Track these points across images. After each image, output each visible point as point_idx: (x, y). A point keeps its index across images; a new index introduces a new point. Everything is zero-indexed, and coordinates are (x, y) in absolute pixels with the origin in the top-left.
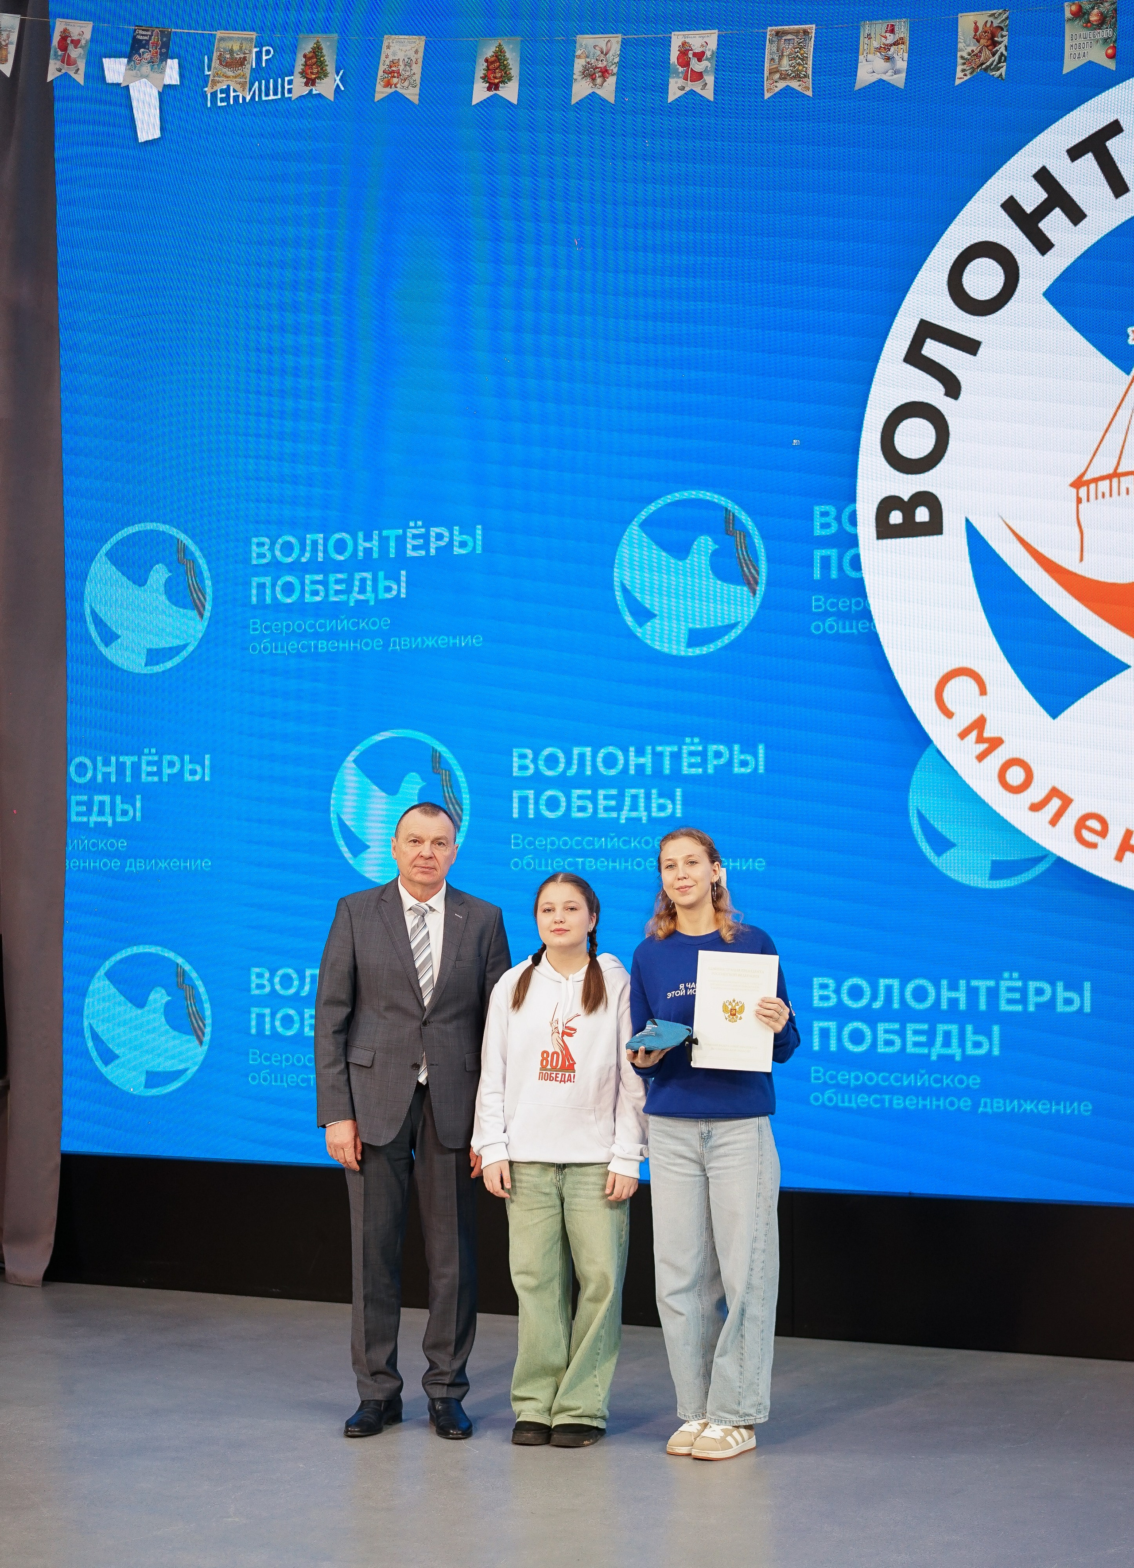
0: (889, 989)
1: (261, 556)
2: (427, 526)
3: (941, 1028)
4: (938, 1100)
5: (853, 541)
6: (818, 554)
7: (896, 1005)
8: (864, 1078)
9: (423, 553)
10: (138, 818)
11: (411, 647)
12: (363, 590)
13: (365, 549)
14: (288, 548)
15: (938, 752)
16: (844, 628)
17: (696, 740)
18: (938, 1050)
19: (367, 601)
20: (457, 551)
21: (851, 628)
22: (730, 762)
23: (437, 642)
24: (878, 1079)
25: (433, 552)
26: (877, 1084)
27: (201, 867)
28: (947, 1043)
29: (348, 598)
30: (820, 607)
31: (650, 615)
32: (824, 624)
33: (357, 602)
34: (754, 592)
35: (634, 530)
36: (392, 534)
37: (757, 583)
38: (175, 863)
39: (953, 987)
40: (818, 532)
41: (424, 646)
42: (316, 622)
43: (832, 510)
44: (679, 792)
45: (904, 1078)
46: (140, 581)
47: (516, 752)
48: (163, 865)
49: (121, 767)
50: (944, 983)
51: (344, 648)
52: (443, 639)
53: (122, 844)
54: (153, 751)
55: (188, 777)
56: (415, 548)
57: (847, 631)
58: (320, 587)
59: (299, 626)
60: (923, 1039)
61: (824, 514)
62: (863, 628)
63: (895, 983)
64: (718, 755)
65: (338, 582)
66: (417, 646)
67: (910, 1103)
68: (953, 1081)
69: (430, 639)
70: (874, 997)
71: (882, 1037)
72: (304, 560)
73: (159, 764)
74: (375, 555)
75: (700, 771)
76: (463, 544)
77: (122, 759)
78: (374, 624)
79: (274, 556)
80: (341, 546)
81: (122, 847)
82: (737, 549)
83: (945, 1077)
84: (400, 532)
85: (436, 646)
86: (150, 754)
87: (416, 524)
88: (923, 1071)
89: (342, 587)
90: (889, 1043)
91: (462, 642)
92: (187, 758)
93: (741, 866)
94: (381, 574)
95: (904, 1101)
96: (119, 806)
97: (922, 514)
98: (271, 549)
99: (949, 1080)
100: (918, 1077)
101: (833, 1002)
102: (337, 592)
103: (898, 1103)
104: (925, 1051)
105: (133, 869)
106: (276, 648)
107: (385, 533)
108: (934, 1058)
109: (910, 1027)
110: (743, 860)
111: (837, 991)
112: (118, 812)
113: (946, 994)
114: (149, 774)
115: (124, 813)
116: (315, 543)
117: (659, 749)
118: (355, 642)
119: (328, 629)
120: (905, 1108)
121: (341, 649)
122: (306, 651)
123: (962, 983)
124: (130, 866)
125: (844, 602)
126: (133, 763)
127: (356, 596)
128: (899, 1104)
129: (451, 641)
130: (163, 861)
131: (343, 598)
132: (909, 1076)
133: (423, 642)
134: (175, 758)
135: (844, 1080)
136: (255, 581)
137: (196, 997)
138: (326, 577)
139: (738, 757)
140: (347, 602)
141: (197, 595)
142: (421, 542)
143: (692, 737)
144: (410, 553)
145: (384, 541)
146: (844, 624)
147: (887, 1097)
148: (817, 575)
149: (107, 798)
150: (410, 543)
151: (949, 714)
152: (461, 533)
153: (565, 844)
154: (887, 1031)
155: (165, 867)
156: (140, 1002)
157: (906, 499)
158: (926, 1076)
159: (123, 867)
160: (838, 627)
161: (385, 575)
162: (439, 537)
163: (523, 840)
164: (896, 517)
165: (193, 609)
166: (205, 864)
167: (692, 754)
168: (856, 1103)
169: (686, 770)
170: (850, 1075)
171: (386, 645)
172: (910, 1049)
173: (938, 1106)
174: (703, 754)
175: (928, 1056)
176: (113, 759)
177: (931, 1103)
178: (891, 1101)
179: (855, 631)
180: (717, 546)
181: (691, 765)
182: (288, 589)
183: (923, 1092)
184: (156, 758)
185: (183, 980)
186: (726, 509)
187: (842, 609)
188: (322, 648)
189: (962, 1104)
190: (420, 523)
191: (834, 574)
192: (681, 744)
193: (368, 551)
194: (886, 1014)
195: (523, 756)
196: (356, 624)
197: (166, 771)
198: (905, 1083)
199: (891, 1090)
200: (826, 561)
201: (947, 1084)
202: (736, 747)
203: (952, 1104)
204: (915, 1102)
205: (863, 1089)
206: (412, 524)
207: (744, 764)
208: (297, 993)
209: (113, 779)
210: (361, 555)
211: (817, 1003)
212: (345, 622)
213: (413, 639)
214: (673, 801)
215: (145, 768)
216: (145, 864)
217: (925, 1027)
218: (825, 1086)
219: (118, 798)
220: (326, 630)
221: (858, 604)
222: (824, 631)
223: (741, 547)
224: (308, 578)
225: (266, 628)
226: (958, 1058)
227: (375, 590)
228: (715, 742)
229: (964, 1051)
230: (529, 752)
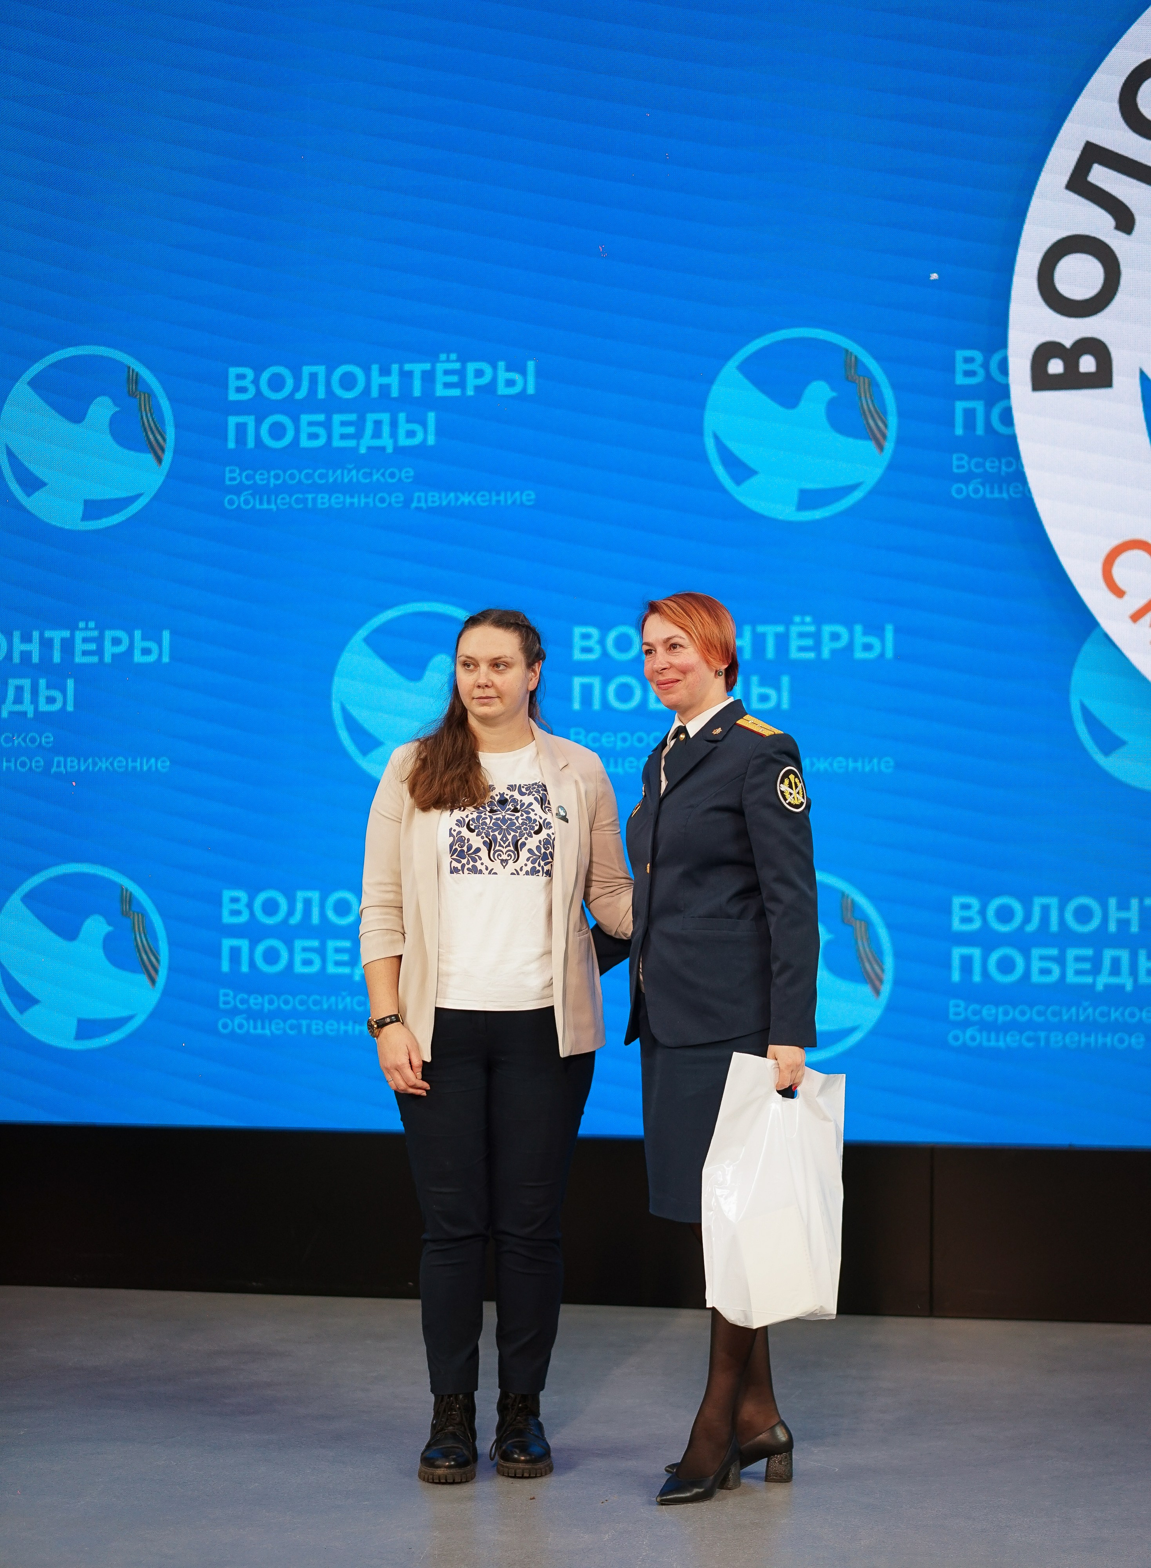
0: (1045, 909)
1: (241, 390)
2: (463, 359)
3: (1108, 954)
4: (1105, 1036)
5: (1004, 392)
6: (960, 406)
7: (1054, 926)
8: (1014, 1014)
9: (456, 392)
10: (70, 708)
11: (440, 504)
12: (377, 434)
13: (381, 386)
14: (276, 383)
15: (1106, 636)
16: (992, 492)
17: (808, 619)
18: (1103, 980)
19: (383, 449)
20: (502, 390)
21: (1001, 491)
22: (850, 647)
23: (475, 497)
24: (1032, 1015)
25: (470, 392)
26: (1031, 1020)
27: (156, 767)
28: (1115, 970)
29: (358, 444)
30: (963, 467)
31: (750, 473)
32: (967, 487)
33: (369, 448)
34: (881, 447)
35: (730, 370)
36: (418, 368)
37: (884, 436)
38: (120, 763)
39: (1123, 906)
40: (960, 380)
41: (459, 503)
42: (314, 472)
43: (978, 355)
44: (785, 680)
45: (1064, 1010)
46: (76, 415)
47: (578, 631)
48: (103, 765)
49: (46, 644)
50: (1113, 902)
51: (352, 504)
52: (483, 496)
53: (47, 739)
54: (92, 624)
55: (138, 658)
56: (447, 385)
57: (996, 495)
58: (321, 431)
59: (292, 477)
60: (1087, 966)
61: (969, 360)
62: (1015, 493)
63: (1053, 902)
64: (835, 637)
65: (343, 424)
66: (449, 503)
67: (1071, 1039)
68: (1123, 1014)
69: (466, 494)
70: (1027, 919)
71: (1036, 965)
72: (300, 395)
73: (100, 640)
74: (395, 393)
75: (811, 655)
76: (510, 383)
77: (48, 634)
78: (392, 475)
79: (259, 392)
80: (348, 382)
81: (48, 743)
82: (860, 397)
83: (1112, 1010)
84: (427, 366)
85: (473, 503)
86: (87, 628)
87: (448, 357)
88: (1086, 1004)
89: (351, 430)
90: (1045, 972)
91: (506, 499)
92: (138, 634)
93: (863, 766)
94: (402, 416)
95: (1064, 1038)
96: (43, 692)
97: (1087, 364)
98: (256, 382)
99: (1118, 1014)
100: (1081, 1010)
101: (976, 925)
102: (343, 437)
103: (1056, 1039)
104: (1089, 980)
105: (62, 769)
106: (261, 503)
107: (408, 367)
108: (1100, 987)
109: (1072, 953)
110: (867, 760)
111: (983, 912)
112: (42, 700)
113: (1114, 914)
114: (85, 653)
115: (51, 700)
116: (313, 377)
117: (761, 629)
118: (367, 496)
119: (331, 480)
120: (1064, 1046)
121: (347, 505)
122: (301, 506)
123: (1134, 903)
124: (58, 766)
125: (993, 462)
126: (63, 640)
127: (367, 441)
128: (1057, 1042)
129: (494, 498)
130: (104, 760)
131: (352, 443)
132: (1068, 1010)
133: (457, 499)
134: (121, 634)
135: (990, 1015)
136: (233, 421)
137: (148, 930)
138: (329, 419)
139: (860, 639)
140: (357, 448)
141: (154, 436)
142: (454, 379)
143: (803, 614)
144: (440, 391)
145: (406, 377)
146: (992, 488)
147: (1042, 1035)
148: (959, 431)
149: (26, 683)
150: (440, 378)
151: (1119, 593)
152: (508, 369)
153: (640, 740)
154: (1042, 958)
155: (107, 768)
156: (69, 932)
157: (1068, 344)
158: (1090, 1010)
159: (49, 764)
160: (985, 492)
161: (407, 416)
162: (479, 374)
163: (586, 736)
164: (1056, 367)
165: (150, 452)
166: (162, 765)
167: (802, 635)
168: (1005, 1041)
169: (794, 654)
170: (997, 1011)
171: (408, 502)
172: (1071, 978)
173: (1105, 1044)
174: (817, 636)
175: (1094, 985)
176: (36, 635)
177: (1096, 1040)
178: (1047, 1039)
179: (1005, 495)
180: (834, 394)
181: (802, 649)
182: (277, 431)
183: (1089, 1027)
184: (95, 634)
185: (130, 908)
186: (847, 351)
187: (990, 470)
188: (323, 503)
189: (1133, 1040)
190: (453, 356)
191: (980, 430)
192: (788, 623)
193: (385, 390)
194: (1043, 937)
195: (585, 637)
196: (371, 474)
197: (109, 650)
198: (1065, 1017)
199: (1048, 1027)
200: (969, 415)
201: (1116, 1019)
202: (858, 629)
203: (1121, 1041)
204: (1077, 1039)
205: (1012, 1026)
206: (443, 357)
207: (867, 647)
208: (285, 921)
209: (35, 659)
210: (375, 393)
211: (957, 925)
212: (354, 472)
213: (444, 495)
214: (778, 689)
215: (79, 646)
216: (79, 763)
217: (1089, 952)
218: (966, 1024)
219: (42, 682)
220: (327, 481)
221: (1009, 464)
222: (968, 495)
223: (866, 397)
224: (305, 418)
225: (248, 477)
226: (1129, 987)
227: (394, 435)
228: (832, 620)
229: (1136, 980)
230: (594, 632)
